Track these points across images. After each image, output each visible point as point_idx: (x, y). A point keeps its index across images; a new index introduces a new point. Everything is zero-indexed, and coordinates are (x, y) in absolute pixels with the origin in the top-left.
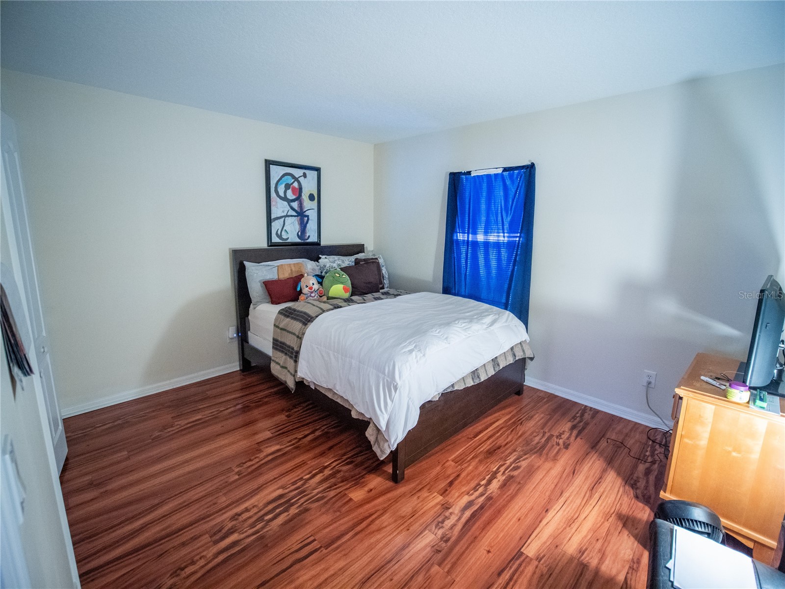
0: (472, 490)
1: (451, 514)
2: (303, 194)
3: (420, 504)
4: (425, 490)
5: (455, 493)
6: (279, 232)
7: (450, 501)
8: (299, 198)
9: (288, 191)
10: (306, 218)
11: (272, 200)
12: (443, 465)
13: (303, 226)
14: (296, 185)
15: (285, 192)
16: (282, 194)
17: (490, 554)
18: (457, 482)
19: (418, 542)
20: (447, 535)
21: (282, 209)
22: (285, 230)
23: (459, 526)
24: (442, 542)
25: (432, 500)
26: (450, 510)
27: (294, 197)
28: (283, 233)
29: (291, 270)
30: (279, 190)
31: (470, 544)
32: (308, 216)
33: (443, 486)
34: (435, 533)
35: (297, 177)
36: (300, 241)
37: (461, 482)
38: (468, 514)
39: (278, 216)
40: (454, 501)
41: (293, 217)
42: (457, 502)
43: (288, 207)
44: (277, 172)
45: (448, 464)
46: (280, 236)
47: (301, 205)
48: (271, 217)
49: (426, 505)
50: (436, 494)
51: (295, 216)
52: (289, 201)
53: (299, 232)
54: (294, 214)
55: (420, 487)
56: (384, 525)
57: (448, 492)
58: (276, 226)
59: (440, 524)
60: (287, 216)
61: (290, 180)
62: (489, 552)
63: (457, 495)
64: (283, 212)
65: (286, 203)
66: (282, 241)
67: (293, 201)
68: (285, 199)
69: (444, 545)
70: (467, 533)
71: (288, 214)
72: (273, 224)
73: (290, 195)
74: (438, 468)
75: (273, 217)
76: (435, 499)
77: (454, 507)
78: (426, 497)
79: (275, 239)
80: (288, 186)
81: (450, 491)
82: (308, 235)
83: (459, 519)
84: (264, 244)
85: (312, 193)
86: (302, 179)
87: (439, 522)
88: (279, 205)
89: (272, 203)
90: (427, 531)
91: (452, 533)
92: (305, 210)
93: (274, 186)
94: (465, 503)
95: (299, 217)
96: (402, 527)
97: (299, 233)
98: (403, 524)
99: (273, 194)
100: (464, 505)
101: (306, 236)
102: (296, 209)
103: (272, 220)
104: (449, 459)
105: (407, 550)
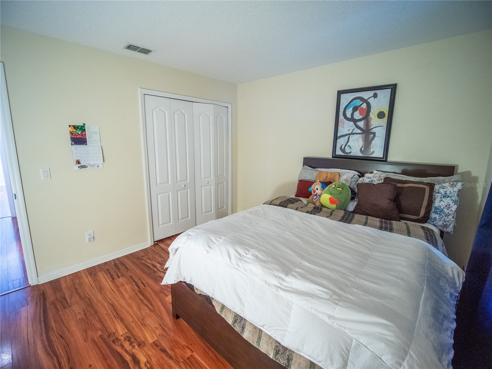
0: (150, 366)
1: (134, 347)
2: (371, 113)
3: (150, 328)
4: (162, 332)
5: (152, 352)
6: (343, 147)
7: (145, 347)
8: (366, 117)
9: (355, 113)
10: (372, 135)
11: (339, 121)
12: (188, 347)
13: (367, 143)
14: (364, 106)
15: (352, 114)
16: (349, 115)
17: (88, 366)
18: (164, 355)
19: (122, 326)
20: (118, 342)
21: (348, 129)
22: (349, 145)
23: (119, 350)
24: (114, 338)
25: (151, 335)
26: (137, 347)
27: (361, 117)
28: (347, 148)
29: (327, 177)
30: (347, 113)
31: (103, 355)
32: (374, 134)
33: (162, 344)
34: (123, 335)
35: (366, 99)
36: (362, 155)
37: (162, 358)
38: (128, 358)
39: (344, 134)
40: (144, 350)
41: (358, 135)
42: (142, 353)
43: (354, 126)
44: (346, 99)
45: (188, 351)
46: (343, 150)
47: (367, 124)
48: (337, 136)
49: (148, 332)
50: (156, 339)
51: (360, 134)
52: (355, 121)
53: (362, 147)
54: (359, 131)
55: (167, 330)
56: (142, 311)
57: (155, 347)
58: (341, 142)
59: (128, 339)
60: (352, 134)
61: (358, 103)
62: (90, 366)
63: (150, 353)
64: (349, 130)
65: (352, 123)
66: (344, 154)
67: (360, 120)
68: (352, 119)
69: (112, 339)
70: (112, 354)
71: (353, 132)
72: (338, 140)
73: (357, 115)
74: (184, 343)
75: (339, 134)
76: (152, 338)
77: (139, 349)
78: (155, 333)
79: (339, 152)
80: (355, 109)
81: (155, 349)
82: (372, 151)
83: (126, 351)
84: (329, 155)
85: (382, 110)
86: (371, 101)
87: (130, 338)
88: (345, 125)
89: (339, 124)
90: (126, 331)
91: (118, 345)
92: (371, 128)
93: (343, 110)
94: (139, 358)
95: (364, 135)
96: (136, 318)
97: (363, 149)
98: (138, 319)
99: (341, 117)
100: (137, 356)
101: (370, 151)
102: (362, 127)
103: (338, 138)
104: (195, 353)
105: (119, 321)
